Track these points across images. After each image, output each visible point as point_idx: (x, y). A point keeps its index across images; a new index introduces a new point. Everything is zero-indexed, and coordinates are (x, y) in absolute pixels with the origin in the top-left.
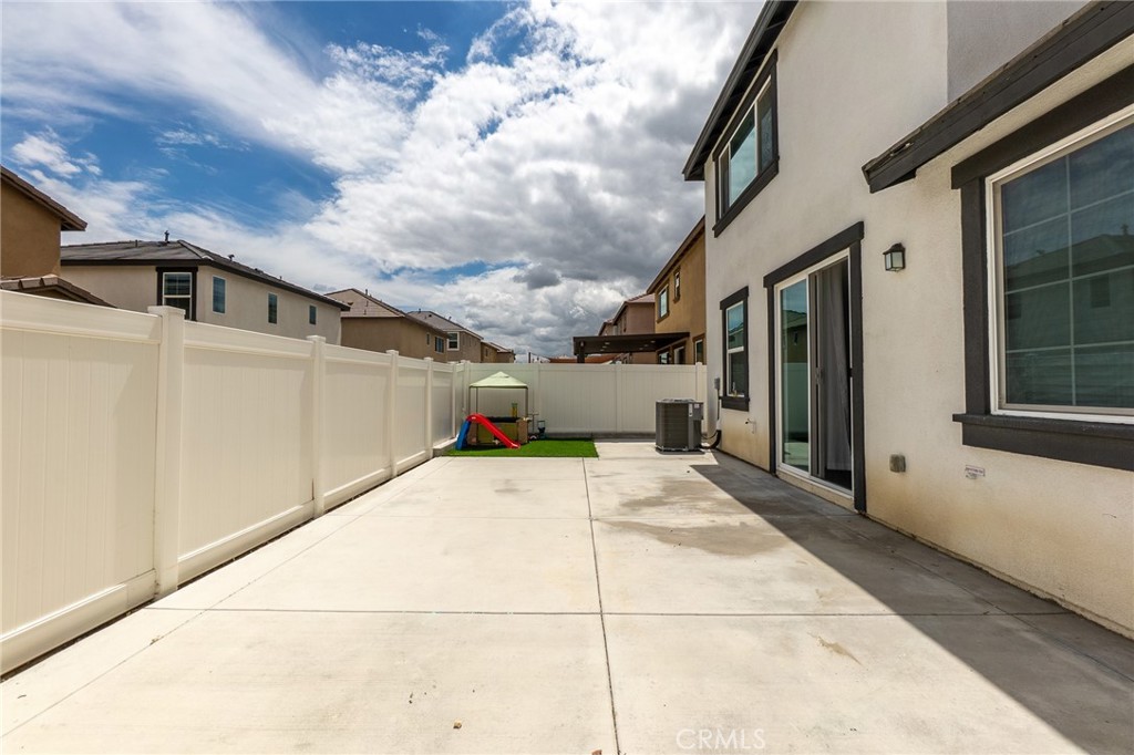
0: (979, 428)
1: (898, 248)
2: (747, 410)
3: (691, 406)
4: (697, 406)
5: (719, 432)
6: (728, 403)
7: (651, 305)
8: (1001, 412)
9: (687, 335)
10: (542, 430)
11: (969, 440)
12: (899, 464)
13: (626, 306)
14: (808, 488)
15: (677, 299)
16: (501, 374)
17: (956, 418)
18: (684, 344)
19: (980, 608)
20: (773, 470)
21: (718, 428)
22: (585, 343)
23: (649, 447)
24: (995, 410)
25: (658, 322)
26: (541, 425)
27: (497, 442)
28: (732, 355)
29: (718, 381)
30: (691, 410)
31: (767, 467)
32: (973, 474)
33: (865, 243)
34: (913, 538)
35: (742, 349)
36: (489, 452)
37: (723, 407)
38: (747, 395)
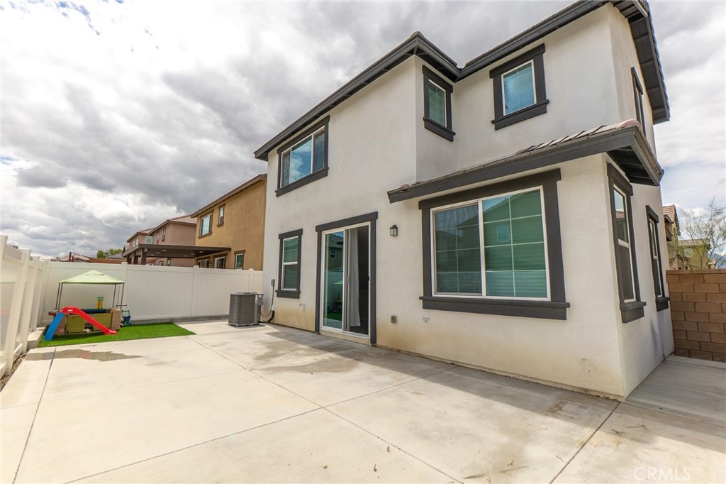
0: (429, 302)
1: (395, 227)
2: (298, 298)
3: (257, 296)
4: (260, 296)
5: (274, 312)
6: (281, 294)
7: (194, 226)
8: (436, 296)
9: (229, 249)
10: (127, 319)
11: (425, 307)
12: (394, 319)
13: (168, 223)
14: (342, 337)
15: (221, 224)
16: (93, 272)
17: (420, 298)
18: (226, 255)
19: (439, 370)
20: (317, 330)
21: (273, 310)
22: (149, 250)
23: (224, 325)
24: (433, 295)
25: (200, 238)
26: (126, 315)
27: (88, 331)
28: (286, 266)
29: (273, 282)
30: (256, 299)
31: (314, 330)
32: (426, 320)
33: (378, 222)
34: (399, 351)
35: (296, 263)
36: (81, 340)
37: (278, 296)
38: (298, 289)
